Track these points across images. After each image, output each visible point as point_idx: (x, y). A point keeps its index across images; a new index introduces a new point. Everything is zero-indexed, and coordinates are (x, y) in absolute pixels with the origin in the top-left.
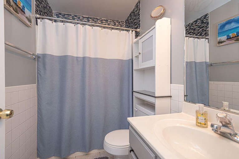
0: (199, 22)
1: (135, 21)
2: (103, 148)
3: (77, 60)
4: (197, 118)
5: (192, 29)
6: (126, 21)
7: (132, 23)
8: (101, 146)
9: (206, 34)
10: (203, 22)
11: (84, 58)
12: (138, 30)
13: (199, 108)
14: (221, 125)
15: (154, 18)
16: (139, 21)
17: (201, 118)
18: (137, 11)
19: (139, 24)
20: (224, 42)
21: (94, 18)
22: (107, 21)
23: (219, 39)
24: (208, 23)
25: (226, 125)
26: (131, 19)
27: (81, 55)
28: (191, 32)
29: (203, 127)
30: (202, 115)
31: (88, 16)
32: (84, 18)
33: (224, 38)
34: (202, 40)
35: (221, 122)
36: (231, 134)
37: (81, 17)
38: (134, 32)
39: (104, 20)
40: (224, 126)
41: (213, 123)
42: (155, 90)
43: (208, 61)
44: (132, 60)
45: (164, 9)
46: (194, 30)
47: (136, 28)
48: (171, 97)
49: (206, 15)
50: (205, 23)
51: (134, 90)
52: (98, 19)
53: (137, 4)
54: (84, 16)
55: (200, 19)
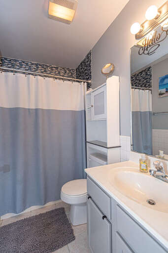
0: (144, 73)
1: (86, 71)
2: (60, 199)
3: (29, 111)
4: (141, 165)
5: (138, 80)
6: (76, 69)
7: (83, 73)
8: (58, 197)
9: (150, 86)
10: (147, 74)
11: (37, 110)
12: (90, 81)
13: (142, 157)
14: (156, 170)
15: (105, 74)
16: (91, 73)
17: (144, 165)
18: (88, 62)
19: (91, 76)
20: (164, 94)
21: (44, 65)
22: (57, 68)
23: (160, 91)
24: (151, 76)
25: (160, 170)
26: (81, 69)
27: (33, 107)
28: (137, 83)
29: (145, 172)
30: (144, 162)
31: (36, 63)
32: (32, 64)
33: (163, 90)
34: (146, 91)
35: (156, 168)
36: (162, 177)
37: (29, 63)
38: (86, 83)
39: (54, 67)
40: (158, 171)
41: (151, 169)
42: (107, 141)
43: (151, 110)
44: (85, 111)
45: (114, 67)
46: (140, 80)
47: (87, 79)
48: (120, 147)
49: (150, 68)
50: (149, 75)
51: (87, 141)
52: (47, 66)
53: (88, 55)
54: (33, 62)
55: (145, 71)
